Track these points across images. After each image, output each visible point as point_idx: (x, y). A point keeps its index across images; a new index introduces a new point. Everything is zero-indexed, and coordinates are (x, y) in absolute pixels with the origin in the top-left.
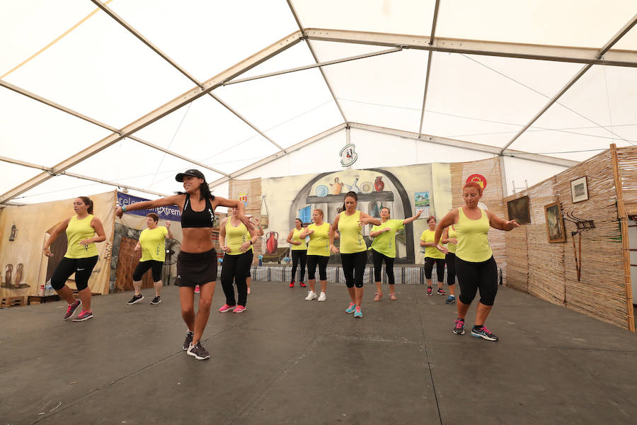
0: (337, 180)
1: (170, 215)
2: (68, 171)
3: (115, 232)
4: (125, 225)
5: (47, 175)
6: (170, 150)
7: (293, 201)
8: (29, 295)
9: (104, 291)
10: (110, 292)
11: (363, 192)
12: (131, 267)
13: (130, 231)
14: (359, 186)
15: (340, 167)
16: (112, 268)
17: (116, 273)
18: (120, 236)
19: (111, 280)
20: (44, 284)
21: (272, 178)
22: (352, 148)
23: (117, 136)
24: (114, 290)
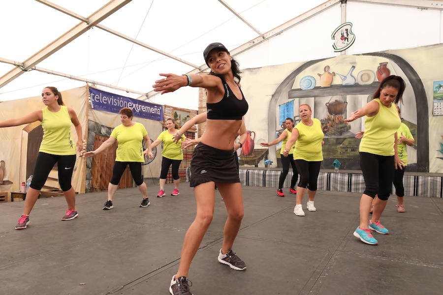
0: (327, 68)
1: (141, 112)
2: (38, 66)
3: (89, 130)
4: (97, 122)
5: (19, 70)
6: (139, 40)
7: (273, 96)
8: (12, 192)
9: (81, 190)
10: (86, 191)
11: (361, 83)
12: (105, 166)
13: (102, 128)
14: (356, 76)
15: (331, 53)
16: (87, 167)
17: (91, 172)
18: (93, 134)
19: (86, 179)
20: (25, 181)
21: (247, 69)
22: (348, 27)
23: (85, 25)
24: (91, 190)
